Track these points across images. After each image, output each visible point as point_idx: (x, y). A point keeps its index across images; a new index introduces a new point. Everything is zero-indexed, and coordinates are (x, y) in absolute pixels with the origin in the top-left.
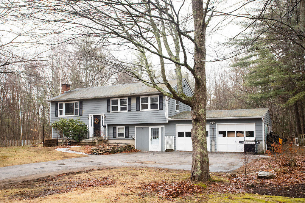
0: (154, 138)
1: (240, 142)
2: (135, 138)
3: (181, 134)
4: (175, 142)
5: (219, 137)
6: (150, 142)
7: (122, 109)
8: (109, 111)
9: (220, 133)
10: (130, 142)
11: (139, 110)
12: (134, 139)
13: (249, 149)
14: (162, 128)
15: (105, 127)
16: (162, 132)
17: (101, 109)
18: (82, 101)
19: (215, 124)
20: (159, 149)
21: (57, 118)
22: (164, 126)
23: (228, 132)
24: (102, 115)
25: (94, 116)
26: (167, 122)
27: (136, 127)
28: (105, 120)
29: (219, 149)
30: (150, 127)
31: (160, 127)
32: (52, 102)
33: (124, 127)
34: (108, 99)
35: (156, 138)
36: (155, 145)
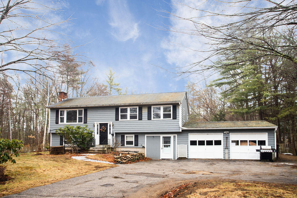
0: (165, 146)
1: (257, 150)
2: (146, 147)
3: (193, 143)
4: (188, 150)
5: (232, 146)
6: (161, 150)
7: (132, 117)
8: (117, 119)
9: (233, 142)
10: (140, 151)
11: (151, 119)
12: (144, 147)
13: (265, 157)
14: (174, 137)
15: (113, 135)
16: (174, 140)
17: (109, 118)
18: (86, 109)
19: (229, 133)
20: (171, 157)
21: (57, 125)
22: (176, 135)
23: (241, 141)
24: (110, 123)
25: (100, 124)
26: (181, 131)
27: (146, 135)
28: (113, 128)
29: (232, 157)
30: (162, 136)
31: (172, 136)
32: (52, 109)
33: (134, 136)
34: (116, 108)
35: (167, 146)
36: (166, 153)
